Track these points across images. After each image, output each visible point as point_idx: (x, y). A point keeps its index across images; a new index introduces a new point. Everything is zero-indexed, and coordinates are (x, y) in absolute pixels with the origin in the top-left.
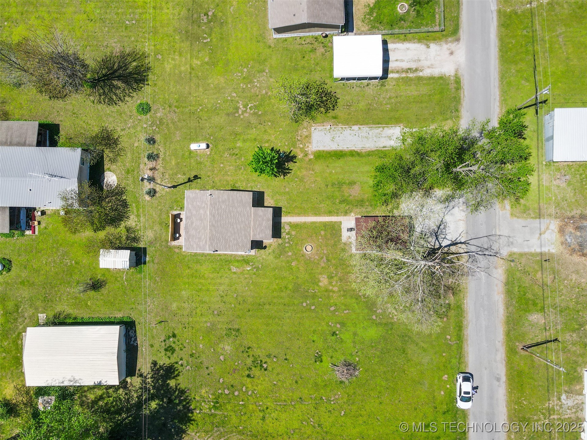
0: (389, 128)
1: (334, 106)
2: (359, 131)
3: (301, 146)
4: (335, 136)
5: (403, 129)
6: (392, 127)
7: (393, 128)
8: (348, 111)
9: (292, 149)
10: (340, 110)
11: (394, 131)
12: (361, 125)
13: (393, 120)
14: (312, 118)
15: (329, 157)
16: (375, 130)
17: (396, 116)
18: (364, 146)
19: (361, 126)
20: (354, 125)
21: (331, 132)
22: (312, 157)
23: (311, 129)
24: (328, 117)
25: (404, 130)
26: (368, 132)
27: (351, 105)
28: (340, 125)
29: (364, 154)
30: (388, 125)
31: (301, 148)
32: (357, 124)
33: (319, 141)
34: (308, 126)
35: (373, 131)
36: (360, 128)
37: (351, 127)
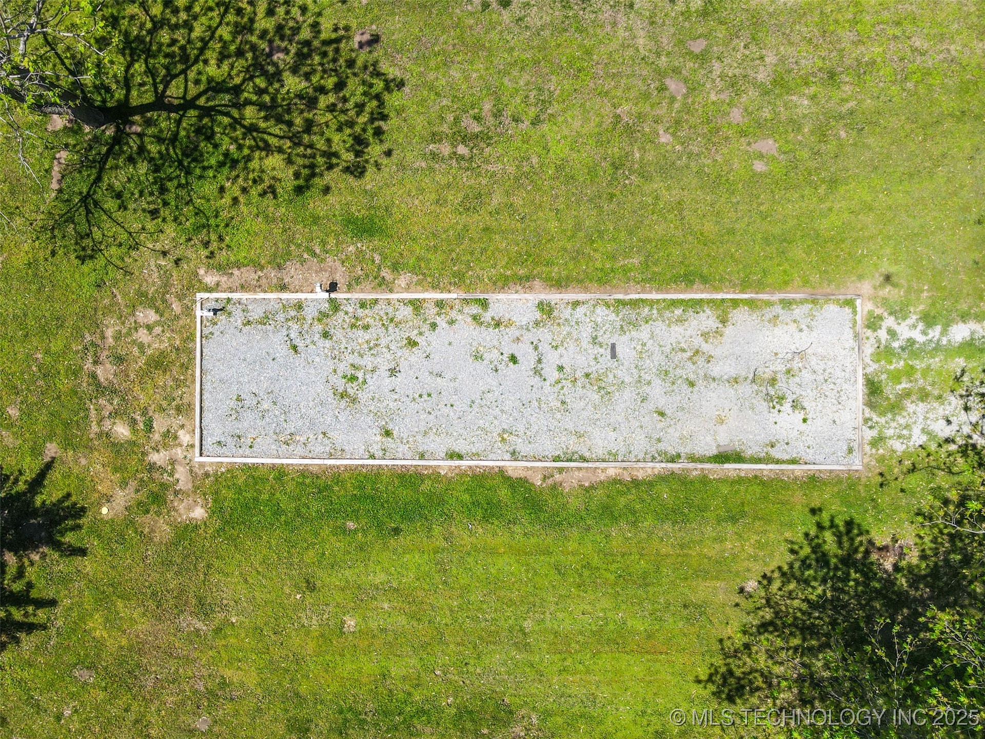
0: (769, 313)
1: (360, 143)
2: (544, 335)
3: (122, 431)
4: (367, 361)
5: (873, 323)
6: (787, 304)
7: (799, 311)
8: (466, 179)
9: (52, 449)
10: (402, 167)
11: (801, 341)
12: (559, 284)
13: (798, 252)
14: (198, 228)
15: (321, 516)
16: (659, 327)
17: (823, 225)
18: (573, 445)
19: (554, 297)
20: (503, 283)
21: (338, 334)
22: (199, 513)
23: (188, 311)
24: (316, 220)
25: (883, 334)
26: (607, 339)
27: (485, 138)
28: (402, 281)
29: (574, 503)
30: (760, 286)
31: (117, 448)
32: (525, 281)
33: (249, 401)
34: (167, 285)
35: (644, 333)
36: (546, 309)
37: (484, 304)
